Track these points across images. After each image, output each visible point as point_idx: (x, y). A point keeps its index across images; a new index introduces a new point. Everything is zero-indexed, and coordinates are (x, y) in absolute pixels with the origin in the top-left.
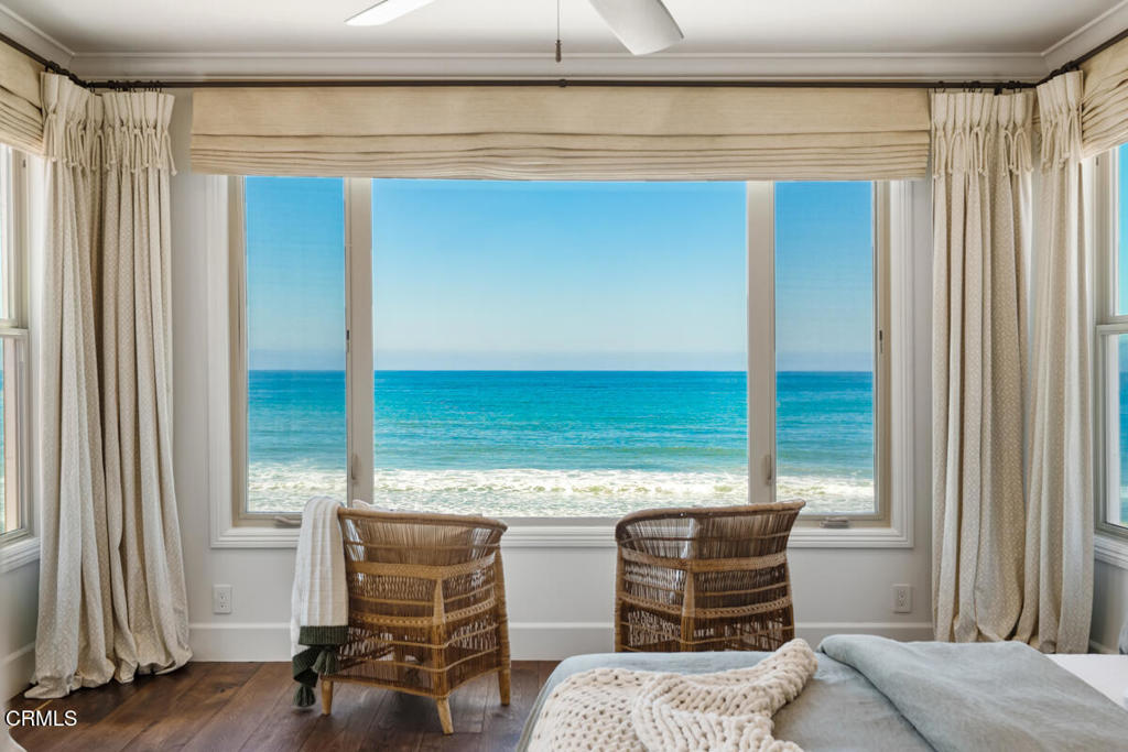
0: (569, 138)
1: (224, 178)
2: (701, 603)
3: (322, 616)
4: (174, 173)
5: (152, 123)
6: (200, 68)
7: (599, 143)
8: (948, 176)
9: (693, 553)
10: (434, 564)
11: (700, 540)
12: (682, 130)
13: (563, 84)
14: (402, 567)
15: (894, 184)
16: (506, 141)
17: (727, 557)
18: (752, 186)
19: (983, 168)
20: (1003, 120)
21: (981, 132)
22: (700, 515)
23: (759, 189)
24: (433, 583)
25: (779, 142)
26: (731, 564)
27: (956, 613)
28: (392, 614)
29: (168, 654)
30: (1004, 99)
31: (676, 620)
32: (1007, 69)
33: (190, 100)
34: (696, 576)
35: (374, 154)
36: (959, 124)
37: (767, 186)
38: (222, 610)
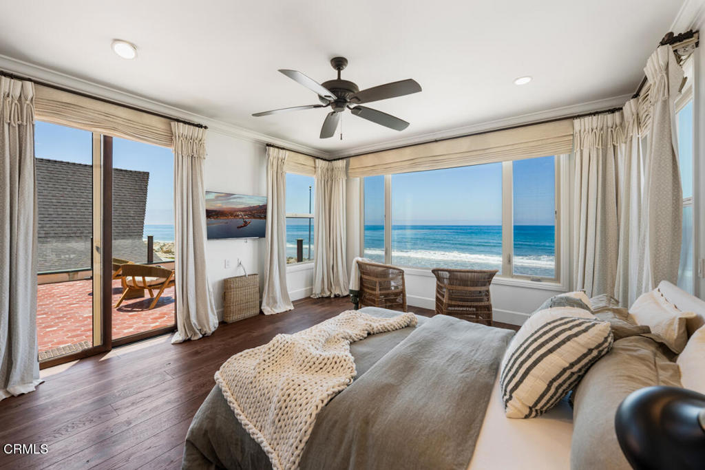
0: (438, 157)
1: (358, 179)
3: (354, 287)
5: (341, 167)
6: (353, 152)
7: (447, 157)
8: (581, 151)
9: (448, 283)
10: (377, 277)
11: (450, 279)
13: (437, 141)
14: (371, 277)
15: (562, 156)
16: (419, 160)
17: (460, 285)
18: (504, 164)
19: (598, 145)
21: (598, 131)
22: (449, 271)
23: (508, 165)
24: (376, 282)
26: (460, 288)
30: (610, 116)
33: (349, 161)
34: (449, 290)
35: (390, 168)
36: (587, 130)
37: (510, 163)
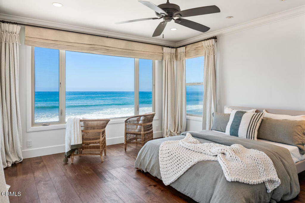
0: (108, 47)
1: (30, 47)
2: (144, 131)
3: (77, 142)
4: (20, 45)
5: (15, 32)
7: (114, 49)
8: (165, 60)
9: (143, 122)
11: (144, 120)
12: (127, 48)
13: (107, 37)
14: (94, 130)
15: (156, 61)
18: (136, 59)
19: (170, 59)
20: (172, 52)
21: (169, 54)
25: (142, 52)
27: (167, 128)
28: (91, 140)
29: (19, 158)
30: (172, 49)
31: (140, 134)
32: (172, 45)
33: (25, 28)
34: (143, 126)
35: (69, 46)
36: (167, 53)
37: (138, 59)
38: (30, 146)
